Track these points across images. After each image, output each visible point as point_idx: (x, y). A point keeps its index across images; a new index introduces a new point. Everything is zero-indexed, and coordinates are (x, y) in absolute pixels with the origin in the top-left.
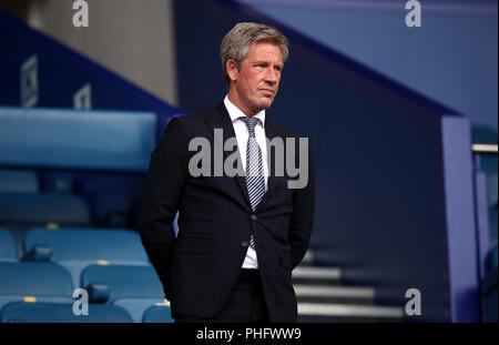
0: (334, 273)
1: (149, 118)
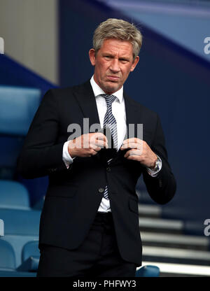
0: (177, 225)
1: (34, 93)
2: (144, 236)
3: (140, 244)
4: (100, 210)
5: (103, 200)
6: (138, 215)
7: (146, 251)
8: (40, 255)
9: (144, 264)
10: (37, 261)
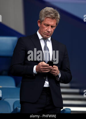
2: (63, 96)
3: (62, 99)
4: (45, 86)
5: (46, 82)
6: (60, 87)
7: (65, 102)
8: (20, 106)
9: (64, 108)
10: (20, 109)
